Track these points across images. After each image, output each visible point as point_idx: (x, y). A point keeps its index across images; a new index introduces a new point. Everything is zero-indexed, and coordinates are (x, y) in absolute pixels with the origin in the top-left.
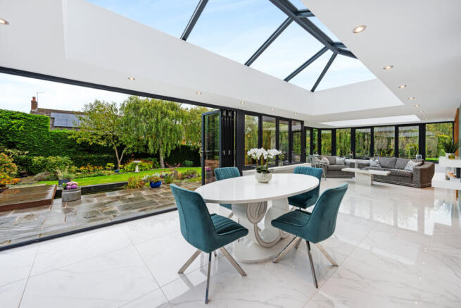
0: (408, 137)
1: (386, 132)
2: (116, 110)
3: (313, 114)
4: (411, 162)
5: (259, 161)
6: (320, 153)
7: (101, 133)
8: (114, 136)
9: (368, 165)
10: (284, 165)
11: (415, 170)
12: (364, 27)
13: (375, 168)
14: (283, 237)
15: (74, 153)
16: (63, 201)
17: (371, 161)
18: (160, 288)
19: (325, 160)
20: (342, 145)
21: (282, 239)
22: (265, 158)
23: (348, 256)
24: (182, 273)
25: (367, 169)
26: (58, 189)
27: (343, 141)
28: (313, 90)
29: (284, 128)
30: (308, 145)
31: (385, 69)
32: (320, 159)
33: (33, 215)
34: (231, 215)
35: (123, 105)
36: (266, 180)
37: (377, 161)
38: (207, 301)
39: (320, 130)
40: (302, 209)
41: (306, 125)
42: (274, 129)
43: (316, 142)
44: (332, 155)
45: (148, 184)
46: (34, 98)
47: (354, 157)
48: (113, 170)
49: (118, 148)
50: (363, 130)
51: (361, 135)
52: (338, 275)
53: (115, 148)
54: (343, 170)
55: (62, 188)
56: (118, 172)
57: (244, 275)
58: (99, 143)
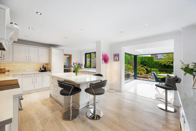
15: (161, 68)
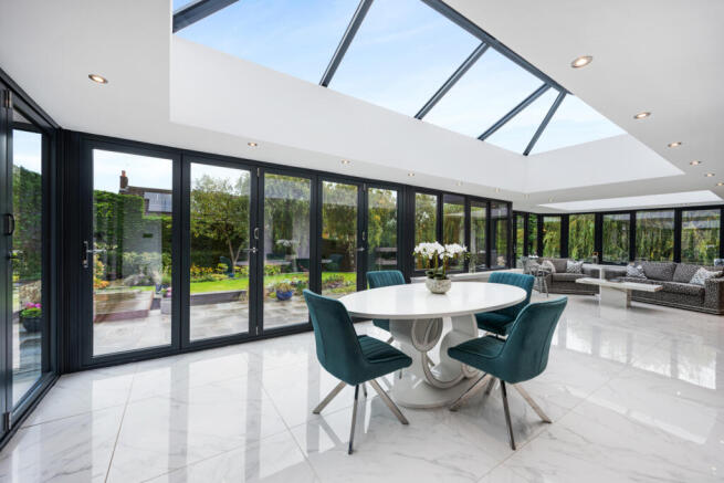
0: (704, 229)
1: (661, 220)
2: (230, 187)
3: (527, 191)
4: (702, 271)
5: (432, 262)
6: (540, 253)
7: (210, 221)
8: (227, 225)
9: (624, 274)
10: (478, 270)
11: (709, 283)
12: (590, 59)
13: (635, 279)
14: (468, 375)
16: (163, 313)
17: (630, 269)
18: (289, 429)
19: (548, 264)
20: (581, 241)
21: (465, 379)
22: (442, 257)
23: (570, 410)
24: (318, 413)
25: (620, 281)
26: (156, 296)
27: (583, 234)
28: (526, 153)
29: (479, 213)
30: (520, 240)
31: (636, 117)
32: (540, 263)
33: (126, 329)
34: (391, 340)
35: (240, 180)
36: (441, 290)
37: (640, 267)
38: (351, 451)
39: (540, 217)
40: (500, 336)
41: (515, 208)
42: (461, 214)
43: (534, 236)
44: (562, 257)
45: (274, 294)
46: (124, 172)
47: (601, 262)
48: (225, 273)
49: (232, 241)
50: (618, 217)
51: (615, 225)
52: (550, 435)
53: (228, 242)
54: (577, 281)
55: (160, 296)
56: (232, 276)
57: (405, 423)
58: (208, 235)
